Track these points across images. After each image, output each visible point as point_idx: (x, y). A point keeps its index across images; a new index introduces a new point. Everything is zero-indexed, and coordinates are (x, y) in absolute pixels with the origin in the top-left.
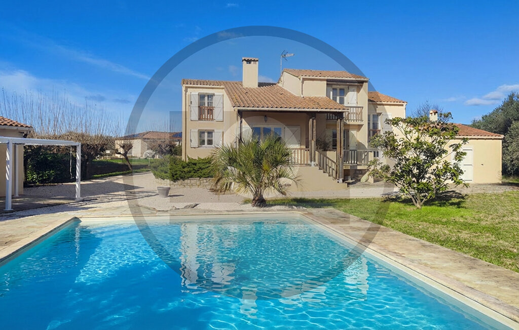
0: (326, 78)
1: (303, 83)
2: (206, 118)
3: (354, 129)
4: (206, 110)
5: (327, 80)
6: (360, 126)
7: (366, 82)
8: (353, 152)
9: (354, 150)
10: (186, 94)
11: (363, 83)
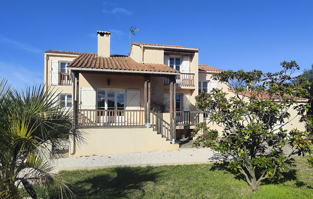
0: (164, 47)
1: (144, 51)
2: (66, 83)
3: (187, 93)
4: (66, 77)
5: (165, 49)
6: (192, 91)
7: (197, 51)
8: (186, 113)
9: (187, 112)
10: (47, 62)
11: (194, 53)
